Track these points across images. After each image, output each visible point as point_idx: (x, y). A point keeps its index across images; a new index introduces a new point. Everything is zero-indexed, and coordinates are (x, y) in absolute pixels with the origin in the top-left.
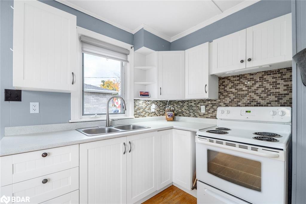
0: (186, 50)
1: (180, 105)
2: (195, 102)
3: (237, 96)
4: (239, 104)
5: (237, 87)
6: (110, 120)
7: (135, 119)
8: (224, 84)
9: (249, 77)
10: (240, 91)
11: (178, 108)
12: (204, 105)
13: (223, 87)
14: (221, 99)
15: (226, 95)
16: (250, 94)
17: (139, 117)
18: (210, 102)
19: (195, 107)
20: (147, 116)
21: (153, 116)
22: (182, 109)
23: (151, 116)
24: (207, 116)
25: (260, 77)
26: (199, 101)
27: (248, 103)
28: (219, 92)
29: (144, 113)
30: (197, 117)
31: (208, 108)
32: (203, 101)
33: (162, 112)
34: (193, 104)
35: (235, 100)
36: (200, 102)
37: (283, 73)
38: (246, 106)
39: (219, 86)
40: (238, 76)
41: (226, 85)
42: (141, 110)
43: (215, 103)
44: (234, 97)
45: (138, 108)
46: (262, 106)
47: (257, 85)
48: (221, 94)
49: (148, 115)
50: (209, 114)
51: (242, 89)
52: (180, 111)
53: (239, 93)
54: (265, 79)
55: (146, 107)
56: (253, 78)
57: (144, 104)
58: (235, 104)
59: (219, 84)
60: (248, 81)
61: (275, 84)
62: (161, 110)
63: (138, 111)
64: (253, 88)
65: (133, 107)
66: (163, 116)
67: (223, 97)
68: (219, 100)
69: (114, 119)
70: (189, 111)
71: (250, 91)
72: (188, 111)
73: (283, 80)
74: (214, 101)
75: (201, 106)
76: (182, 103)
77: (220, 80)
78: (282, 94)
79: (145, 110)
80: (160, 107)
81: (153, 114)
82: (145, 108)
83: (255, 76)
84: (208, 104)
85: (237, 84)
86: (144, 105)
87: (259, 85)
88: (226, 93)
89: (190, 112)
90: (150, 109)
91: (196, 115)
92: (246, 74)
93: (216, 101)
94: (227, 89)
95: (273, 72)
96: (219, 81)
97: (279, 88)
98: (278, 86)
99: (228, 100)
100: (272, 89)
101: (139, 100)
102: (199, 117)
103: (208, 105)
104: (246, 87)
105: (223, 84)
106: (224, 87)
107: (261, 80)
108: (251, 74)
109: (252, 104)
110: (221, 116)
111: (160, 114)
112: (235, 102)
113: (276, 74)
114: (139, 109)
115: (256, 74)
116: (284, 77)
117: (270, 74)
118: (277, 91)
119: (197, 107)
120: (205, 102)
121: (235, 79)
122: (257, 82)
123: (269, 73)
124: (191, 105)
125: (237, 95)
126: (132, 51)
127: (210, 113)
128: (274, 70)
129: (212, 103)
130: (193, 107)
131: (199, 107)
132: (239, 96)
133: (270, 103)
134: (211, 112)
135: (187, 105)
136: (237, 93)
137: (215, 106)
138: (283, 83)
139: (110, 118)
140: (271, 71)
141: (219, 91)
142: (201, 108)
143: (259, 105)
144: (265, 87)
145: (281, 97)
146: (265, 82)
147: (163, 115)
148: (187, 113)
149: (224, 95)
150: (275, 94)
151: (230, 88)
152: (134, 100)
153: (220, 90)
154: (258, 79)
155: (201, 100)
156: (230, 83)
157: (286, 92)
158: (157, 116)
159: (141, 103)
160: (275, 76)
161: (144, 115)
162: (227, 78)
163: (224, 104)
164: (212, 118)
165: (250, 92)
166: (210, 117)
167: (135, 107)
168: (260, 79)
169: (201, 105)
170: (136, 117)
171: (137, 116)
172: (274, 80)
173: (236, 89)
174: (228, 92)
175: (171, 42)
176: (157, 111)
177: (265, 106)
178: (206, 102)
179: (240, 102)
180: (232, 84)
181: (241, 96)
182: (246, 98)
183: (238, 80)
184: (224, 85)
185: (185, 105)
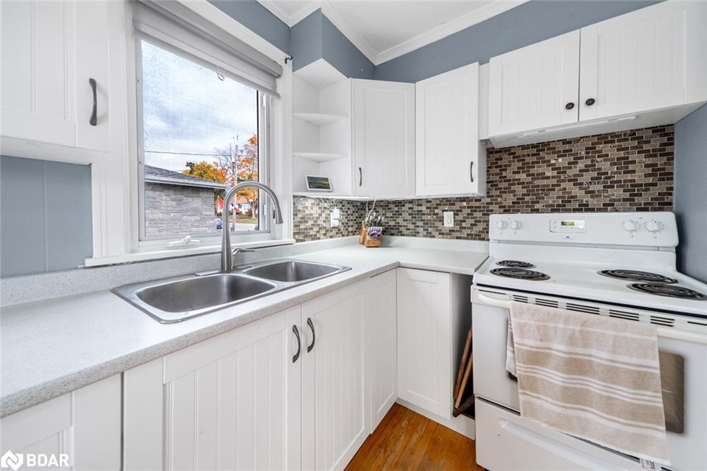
0: (417, 83)
1: (393, 212)
2: (429, 205)
3: (531, 189)
4: (535, 207)
5: (532, 171)
6: (233, 250)
7: (296, 244)
8: (500, 163)
9: (561, 147)
10: (538, 179)
11: (388, 217)
12: (451, 211)
13: (498, 170)
14: (492, 196)
15: (504, 188)
16: (563, 185)
17: (305, 241)
18: (465, 204)
19: (428, 214)
20: (322, 237)
21: (336, 237)
22: (398, 220)
23: (331, 237)
24: (458, 234)
25: (586, 149)
26: (439, 202)
27: (558, 206)
28: (488, 182)
29: (316, 229)
30: (434, 237)
31: (460, 217)
32: (449, 202)
33: (352, 226)
34: (423, 208)
35: (527, 198)
36: (440, 205)
37: (644, 139)
38: (553, 211)
39: (488, 167)
40: (533, 146)
41: (505, 166)
42: (310, 223)
43: (478, 205)
44: (525, 191)
45: (302, 218)
46: (592, 210)
47: (581, 165)
48: (492, 186)
49: (325, 234)
50: (464, 230)
51: (544, 173)
52: (392, 223)
53: (536, 182)
54: (601, 151)
55: (320, 215)
56: (571, 150)
57: (316, 208)
58: (527, 207)
59: (487, 164)
60: (559, 157)
61: (624, 163)
62: (351, 223)
63: (302, 227)
64: (570, 173)
65: (292, 215)
66: (354, 236)
67: (498, 193)
68: (489, 200)
69: (243, 249)
70: (415, 223)
71: (562, 178)
72: (412, 224)
73: (643, 155)
74: (476, 200)
75: (445, 213)
76: (396, 206)
77: (491, 155)
78: (641, 185)
79: (319, 223)
80: (349, 215)
81: (334, 232)
82: (318, 218)
83: (575, 145)
84: (460, 207)
85: (532, 163)
86: (315, 211)
87: (586, 166)
88: (506, 184)
89: (418, 227)
90: (327, 220)
91: (431, 233)
92: (554, 141)
93: (480, 200)
94: (508, 174)
95: (619, 136)
96: (488, 157)
97: (634, 172)
98: (631, 167)
99: (509, 199)
100: (616, 173)
101: (304, 197)
102: (439, 238)
103: (461, 211)
104: (553, 169)
105: (497, 163)
106: (500, 170)
107: (591, 154)
108: (565, 142)
109: (568, 206)
110: (501, 233)
111: (349, 232)
112: (528, 202)
113: (626, 140)
114: (304, 220)
115: (577, 140)
116: (646, 147)
117: (613, 142)
118: (629, 178)
119: (434, 214)
120: (454, 204)
121: (526, 152)
122: (582, 158)
123: (609, 139)
124: (418, 211)
125: (532, 187)
126: (287, 68)
127: (465, 228)
128: (622, 132)
129: (470, 205)
130: (424, 214)
131: (439, 215)
132: (537, 190)
133: (613, 205)
134: (469, 226)
135: (410, 211)
136: (531, 183)
137: (478, 213)
138: (644, 159)
139: (232, 245)
140: (613, 135)
141: (488, 178)
142: (443, 217)
143: (584, 208)
144: (600, 169)
145: (638, 190)
146: (599, 159)
147: (354, 233)
148: (409, 229)
149: (501, 188)
150: (623, 183)
151: (514, 173)
152: (294, 196)
153: (491, 176)
154: (583, 153)
155: (443, 199)
156: (514, 161)
157: (650, 180)
158: (343, 236)
159: (310, 205)
160: (623, 144)
161: (315, 235)
162: (508, 150)
163: (500, 207)
164: (471, 239)
165: (564, 181)
166: (465, 235)
167: (295, 215)
168: (588, 153)
169: (443, 211)
170: (298, 241)
171: (301, 237)
172: (622, 154)
173: (528, 175)
174: (510, 180)
175: (376, 63)
176: (343, 224)
177: (599, 210)
178: (456, 203)
179: (538, 203)
180: (520, 164)
181: (542, 190)
182: (553, 194)
183: (533, 155)
184: (501, 166)
185: (404, 211)
